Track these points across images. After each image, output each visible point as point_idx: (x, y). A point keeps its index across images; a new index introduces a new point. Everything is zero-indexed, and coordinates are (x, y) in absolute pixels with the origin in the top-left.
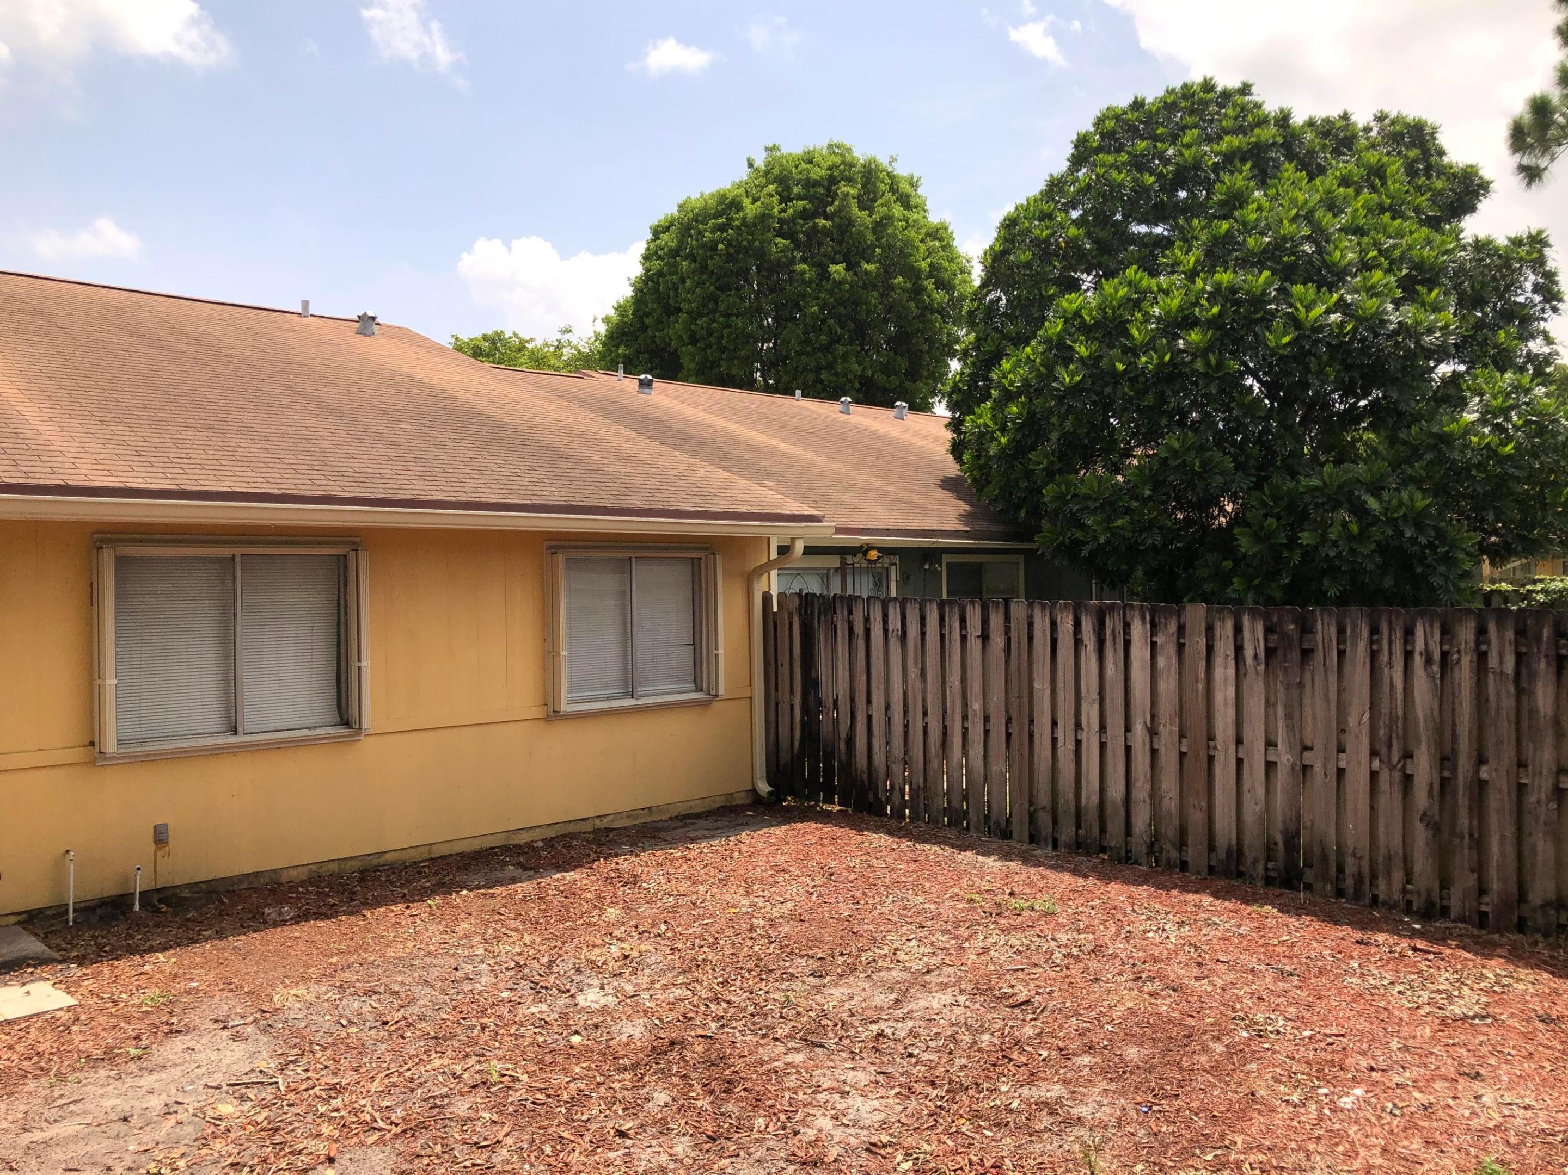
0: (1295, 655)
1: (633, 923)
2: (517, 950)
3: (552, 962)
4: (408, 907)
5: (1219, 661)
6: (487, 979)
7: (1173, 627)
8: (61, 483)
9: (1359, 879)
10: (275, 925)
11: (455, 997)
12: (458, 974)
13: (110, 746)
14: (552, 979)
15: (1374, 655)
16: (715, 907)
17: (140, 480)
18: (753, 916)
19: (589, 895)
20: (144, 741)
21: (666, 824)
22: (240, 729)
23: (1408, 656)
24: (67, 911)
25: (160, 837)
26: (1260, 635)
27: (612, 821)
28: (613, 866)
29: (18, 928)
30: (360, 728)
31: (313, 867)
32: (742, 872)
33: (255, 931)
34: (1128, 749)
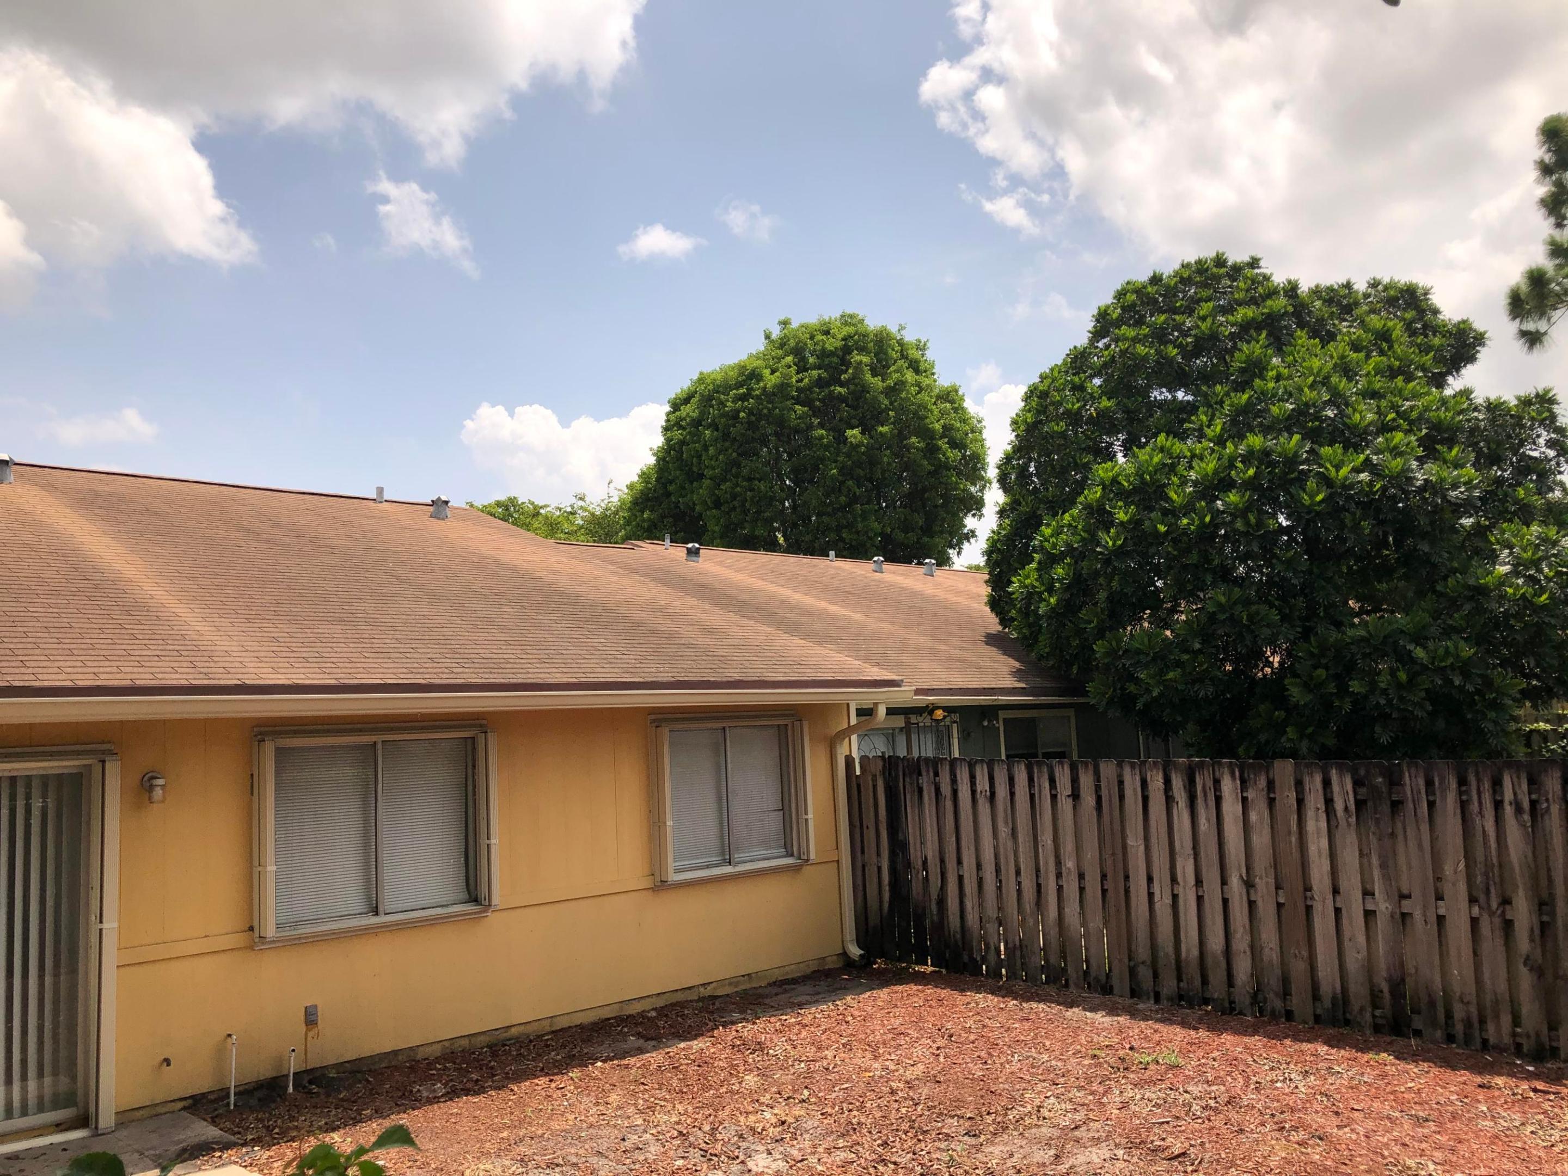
0: (1386, 808)
1: (774, 1089)
2: (674, 1119)
3: (714, 1130)
4: (551, 1081)
5: (1310, 814)
6: (654, 1149)
7: (1262, 782)
8: (239, 683)
9: (1468, 1023)
10: (431, 1101)
11: (632, 1166)
12: (626, 1144)
13: (270, 931)
14: (719, 1146)
15: (1464, 806)
16: (849, 1071)
17: (303, 676)
18: (889, 1080)
19: (721, 1063)
20: (296, 924)
21: (767, 991)
22: (381, 909)
23: (1498, 805)
24: (228, 1096)
25: (311, 1018)
26: (1349, 787)
27: (715, 989)
28: (734, 1033)
29: (184, 1113)
30: (490, 905)
31: (447, 1044)
32: (863, 1036)
33: (414, 1109)
34: (1225, 902)
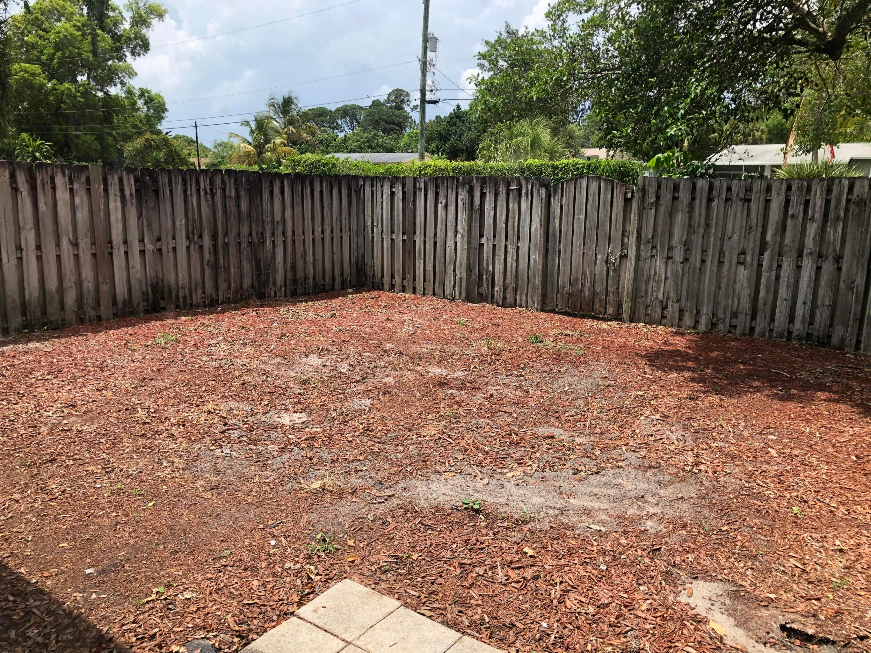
0: (150, 193)
5: (111, 198)
9: (185, 298)
15: (185, 191)
23: (198, 190)
26: (133, 182)
34: (59, 257)
